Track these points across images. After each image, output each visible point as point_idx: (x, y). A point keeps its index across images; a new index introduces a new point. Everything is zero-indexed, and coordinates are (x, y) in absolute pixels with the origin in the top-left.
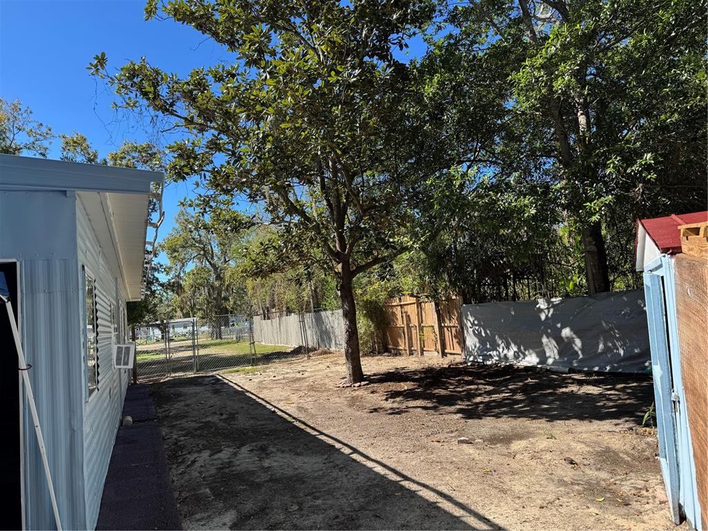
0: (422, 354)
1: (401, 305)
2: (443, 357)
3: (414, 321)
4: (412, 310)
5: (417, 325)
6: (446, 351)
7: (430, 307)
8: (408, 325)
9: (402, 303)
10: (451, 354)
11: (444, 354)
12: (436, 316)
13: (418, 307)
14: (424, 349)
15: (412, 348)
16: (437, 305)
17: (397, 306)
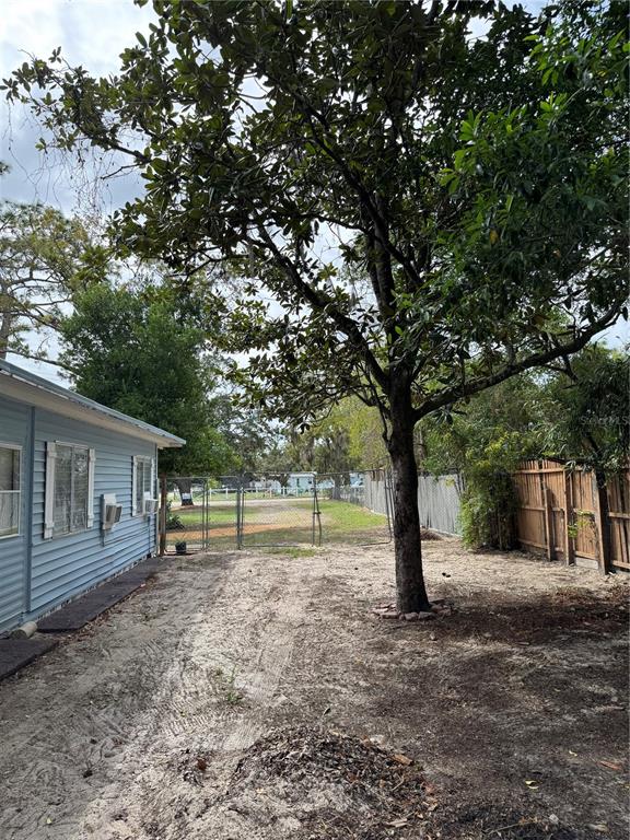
0: (572, 561)
1: (541, 474)
2: (607, 573)
3: (562, 505)
4: (558, 485)
5: (565, 509)
6: (615, 563)
7: (588, 483)
8: (550, 508)
9: (544, 471)
10: (623, 569)
11: (610, 568)
12: (597, 499)
13: (567, 480)
14: (577, 553)
15: (557, 549)
16: (601, 478)
17: (535, 474)
